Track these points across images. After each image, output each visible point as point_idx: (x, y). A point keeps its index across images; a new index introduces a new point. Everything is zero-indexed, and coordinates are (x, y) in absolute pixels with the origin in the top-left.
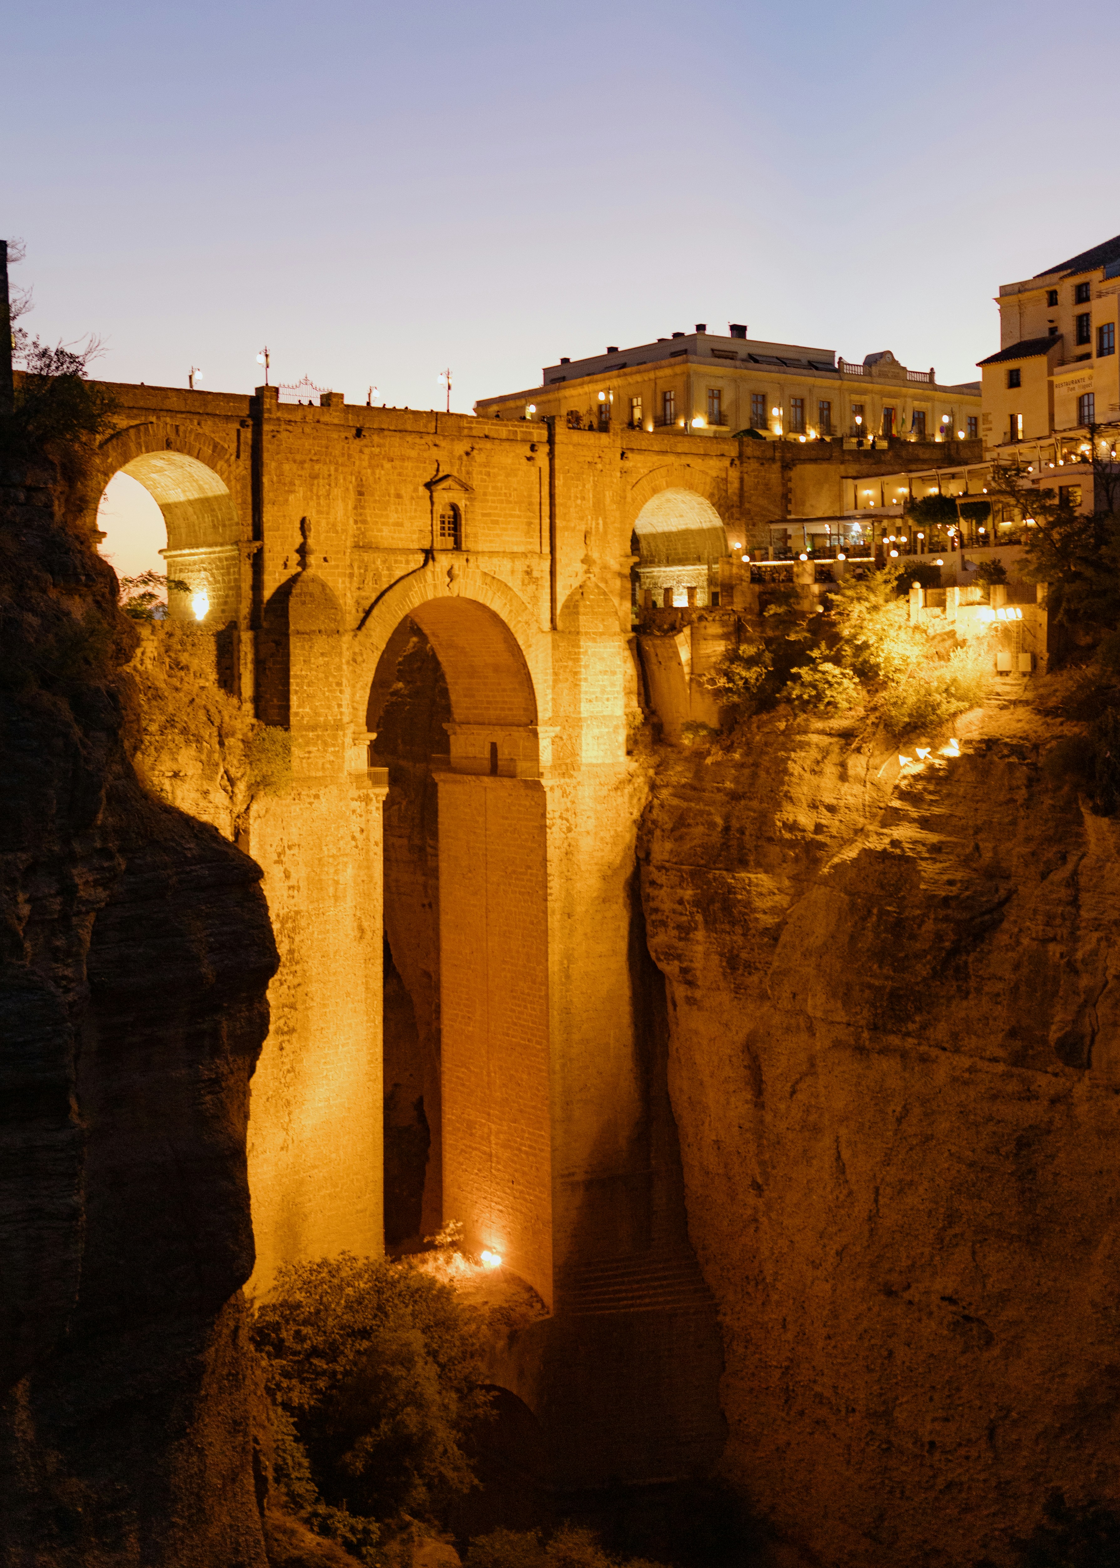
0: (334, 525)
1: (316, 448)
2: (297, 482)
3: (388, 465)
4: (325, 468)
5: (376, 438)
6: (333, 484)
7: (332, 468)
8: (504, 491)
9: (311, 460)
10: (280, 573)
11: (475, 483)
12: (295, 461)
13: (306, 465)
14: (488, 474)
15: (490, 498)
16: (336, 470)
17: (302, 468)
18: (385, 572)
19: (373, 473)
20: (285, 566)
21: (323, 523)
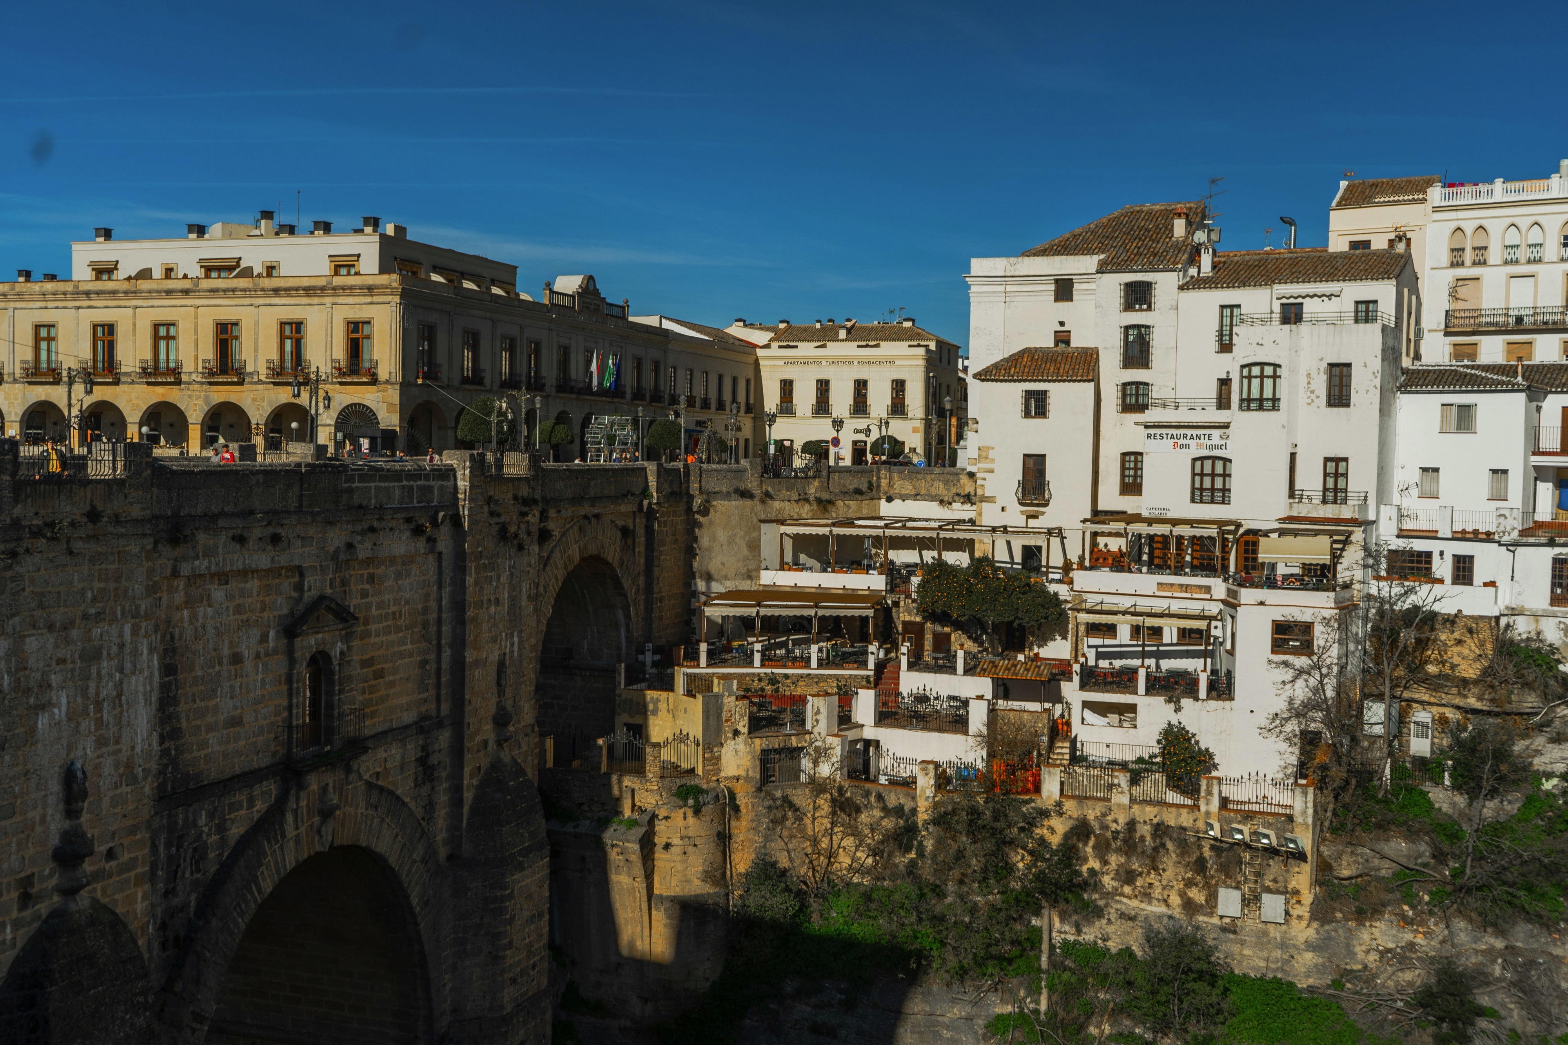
0: (129, 766)
1: (97, 585)
2: (55, 679)
3: (218, 594)
4: (114, 630)
5: (202, 538)
6: (128, 666)
7: (127, 629)
8: (393, 609)
9: (85, 617)
10: (17, 924)
11: (354, 602)
12: (50, 627)
13: (75, 633)
14: (371, 579)
15: (373, 627)
16: (135, 632)
17: (68, 641)
18: (215, 838)
19: (193, 617)
20: (26, 899)
21: (108, 768)
